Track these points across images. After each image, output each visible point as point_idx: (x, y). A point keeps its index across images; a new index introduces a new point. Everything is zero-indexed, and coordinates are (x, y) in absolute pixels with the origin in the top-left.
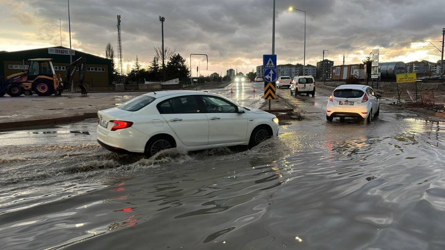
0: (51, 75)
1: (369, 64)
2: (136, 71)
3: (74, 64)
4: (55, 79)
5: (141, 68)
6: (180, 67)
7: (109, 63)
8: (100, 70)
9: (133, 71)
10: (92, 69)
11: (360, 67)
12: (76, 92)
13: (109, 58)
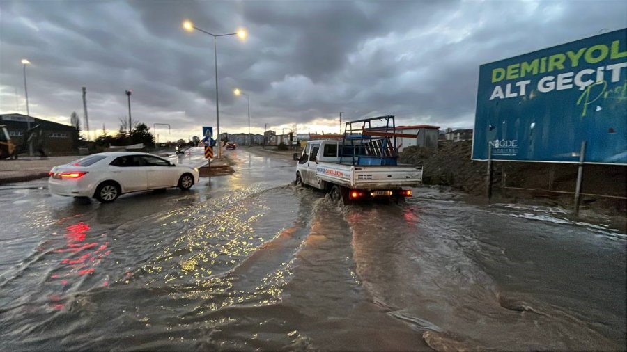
0: (5, 140)
1: (291, 134)
2: (103, 138)
3: (32, 131)
4: (10, 144)
5: (107, 135)
6: (146, 134)
7: (73, 131)
8: (64, 136)
9: (100, 137)
10: (55, 135)
11: (286, 136)
12: (36, 156)
13: (75, 125)
